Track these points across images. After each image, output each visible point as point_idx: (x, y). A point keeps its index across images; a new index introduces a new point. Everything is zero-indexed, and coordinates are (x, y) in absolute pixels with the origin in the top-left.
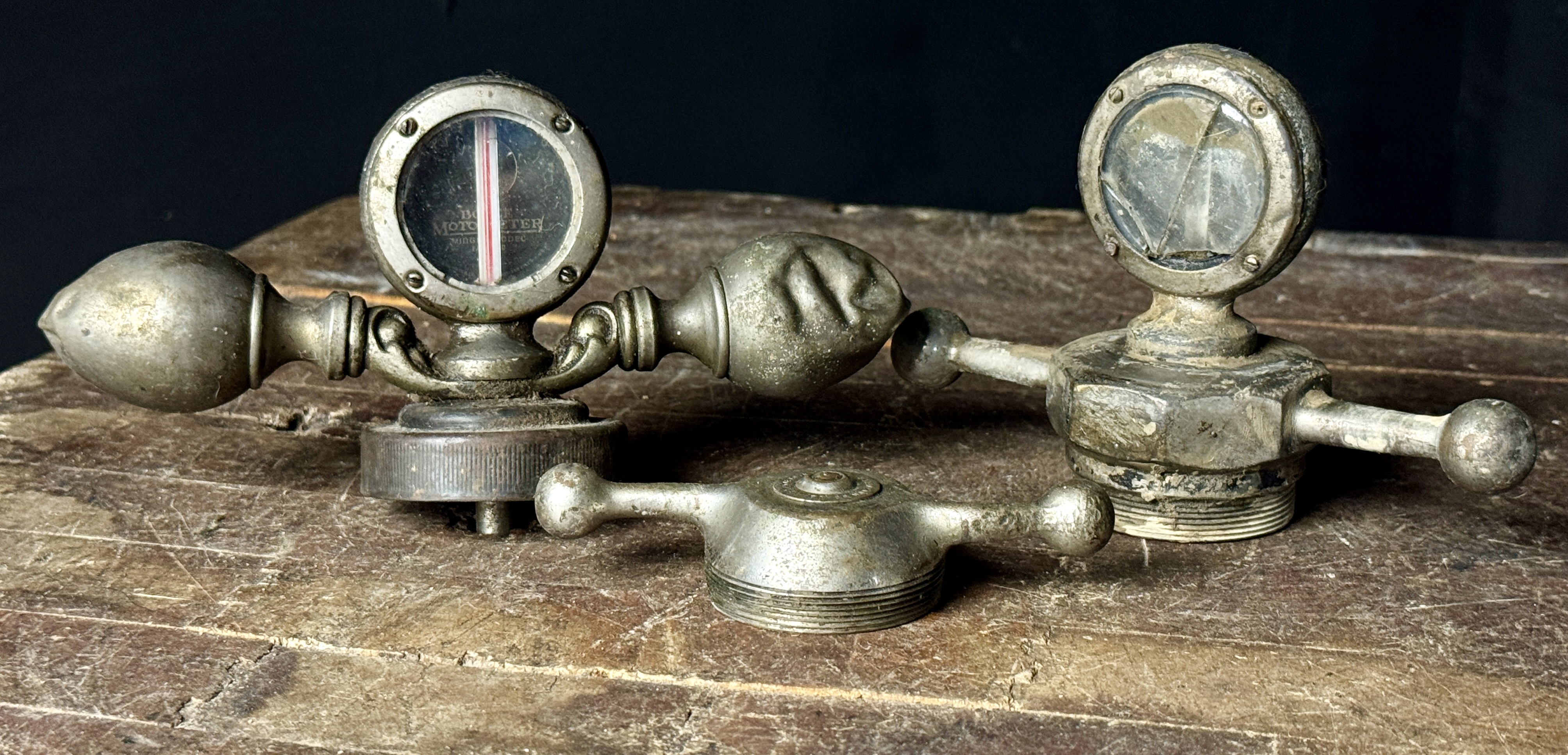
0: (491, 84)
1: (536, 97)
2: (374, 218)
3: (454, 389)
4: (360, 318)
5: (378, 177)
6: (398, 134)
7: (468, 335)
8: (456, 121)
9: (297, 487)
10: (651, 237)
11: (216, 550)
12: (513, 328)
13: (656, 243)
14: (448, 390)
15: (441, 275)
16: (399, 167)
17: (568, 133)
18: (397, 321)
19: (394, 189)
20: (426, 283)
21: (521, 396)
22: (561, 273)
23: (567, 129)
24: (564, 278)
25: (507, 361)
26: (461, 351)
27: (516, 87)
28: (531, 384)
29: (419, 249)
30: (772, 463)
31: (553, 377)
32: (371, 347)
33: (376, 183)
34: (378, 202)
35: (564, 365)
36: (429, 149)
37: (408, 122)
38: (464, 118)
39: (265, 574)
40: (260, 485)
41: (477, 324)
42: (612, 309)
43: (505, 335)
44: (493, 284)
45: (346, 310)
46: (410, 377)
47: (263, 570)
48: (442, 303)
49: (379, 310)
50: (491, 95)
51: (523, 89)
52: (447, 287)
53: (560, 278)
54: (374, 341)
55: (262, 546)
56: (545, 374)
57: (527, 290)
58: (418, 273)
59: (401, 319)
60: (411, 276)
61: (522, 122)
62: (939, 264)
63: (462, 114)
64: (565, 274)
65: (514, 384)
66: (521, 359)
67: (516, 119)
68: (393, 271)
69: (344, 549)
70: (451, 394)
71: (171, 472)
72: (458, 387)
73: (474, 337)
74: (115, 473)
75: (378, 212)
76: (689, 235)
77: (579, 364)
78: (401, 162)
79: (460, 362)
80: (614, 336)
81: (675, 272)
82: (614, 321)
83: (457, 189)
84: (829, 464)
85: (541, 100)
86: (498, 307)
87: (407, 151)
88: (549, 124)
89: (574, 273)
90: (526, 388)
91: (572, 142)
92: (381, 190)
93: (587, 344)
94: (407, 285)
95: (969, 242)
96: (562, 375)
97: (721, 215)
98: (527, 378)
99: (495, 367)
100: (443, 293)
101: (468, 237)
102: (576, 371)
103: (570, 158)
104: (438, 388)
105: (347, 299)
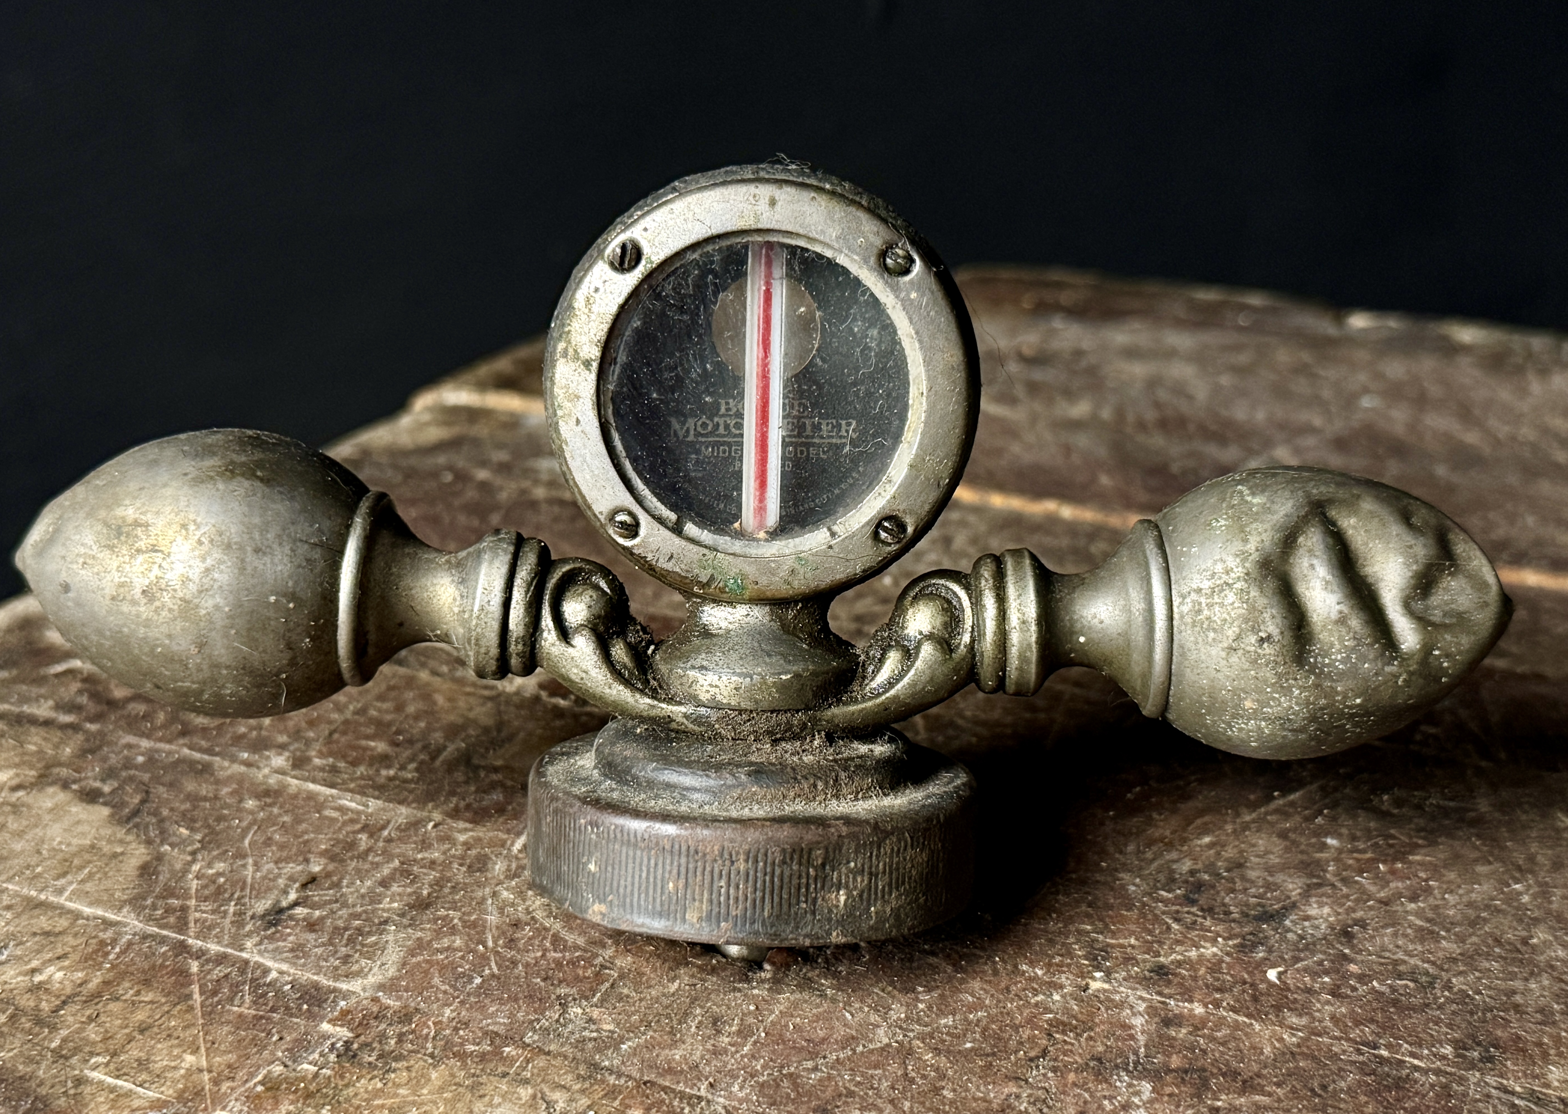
0: (777, 182)
1: (852, 209)
2: (560, 413)
3: (680, 719)
4: (529, 585)
5: (569, 342)
6: (606, 268)
7: (713, 620)
8: (709, 248)
9: (455, 814)
10: (1078, 353)
11: (270, 963)
12: (791, 614)
13: (1084, 363)
14: (670, 719)
15: (673, 516)
16: (606, 327)
17: (907, 278)
18: (597, 587)
19: (595, 365)
20: (642, 531)
21: (795, 737)
22: (879, 525)
23: (907, 271)
24: (883, 535)
25: (770, 680)
26: (698, 651)
27: (820, 190)
28: (815, 721)
29: (635, 469)
30: (1229, 828)
31: (852, 708)
32: (545, 634)
33: (565, 354)
34: (567, 387)
35: (874, 685)
36: (658, 297)
37: (624, 247)
38: (725, 243)
39: (325, 1037)
40: (400, 803)
41: (730, 603)
42: (967, 588)
43: (776, 625)
44: (762, 535)
45: (504, 570)
46: (607, 691)
47: (325, 1027)
48: (669, 566)
49: (566, 568)
50: (773, 202)
51: (833, 193)
52: (677, 540)
53: (876, 535)
54: (551, 624)
55: (346, 959)
56: (839, 701)
57: (816, 555)
58: (630, 513)
59: (603, 584)
60: (622, 517)
61: (829, 254)
62: (1493, 422)
63: (720, 237)
64: (886, 530)
65: (783, 718)
66: (797, 676)
67: (818, 249)
68: (590, 508)
69: (478, 980)
70: (674, 725)
71: (279, 761)
72: (686, 716)
73: (724, 624)
74: (197, 756)
75: (567, 404)
76: (1132, 353)
77: (899, 686)
78: (609, 319)
79: (691, 673)
80: (966, 638)
81: (1106, 414)
82: (968, 612)
83: (705, 369)
84: (1330, 841)
85: (863, 216)
86: (763, 581)
87: (621, 300)
88: (873, 260)
89: (902, 527)
90: (804, 727)
91: (913, 295)
92: (573, 365)
93: (918, 648)
94: (611, 531)
95: (1536, 387)
96: (870, 704)
97: (1180, 324)
98: (807, 708)
99: (749, 690)
100: (670, 550)
101: (729, 445)
102: (895, 699)
103: (906, 322)
104: (653, 713)
105: (511, 549)
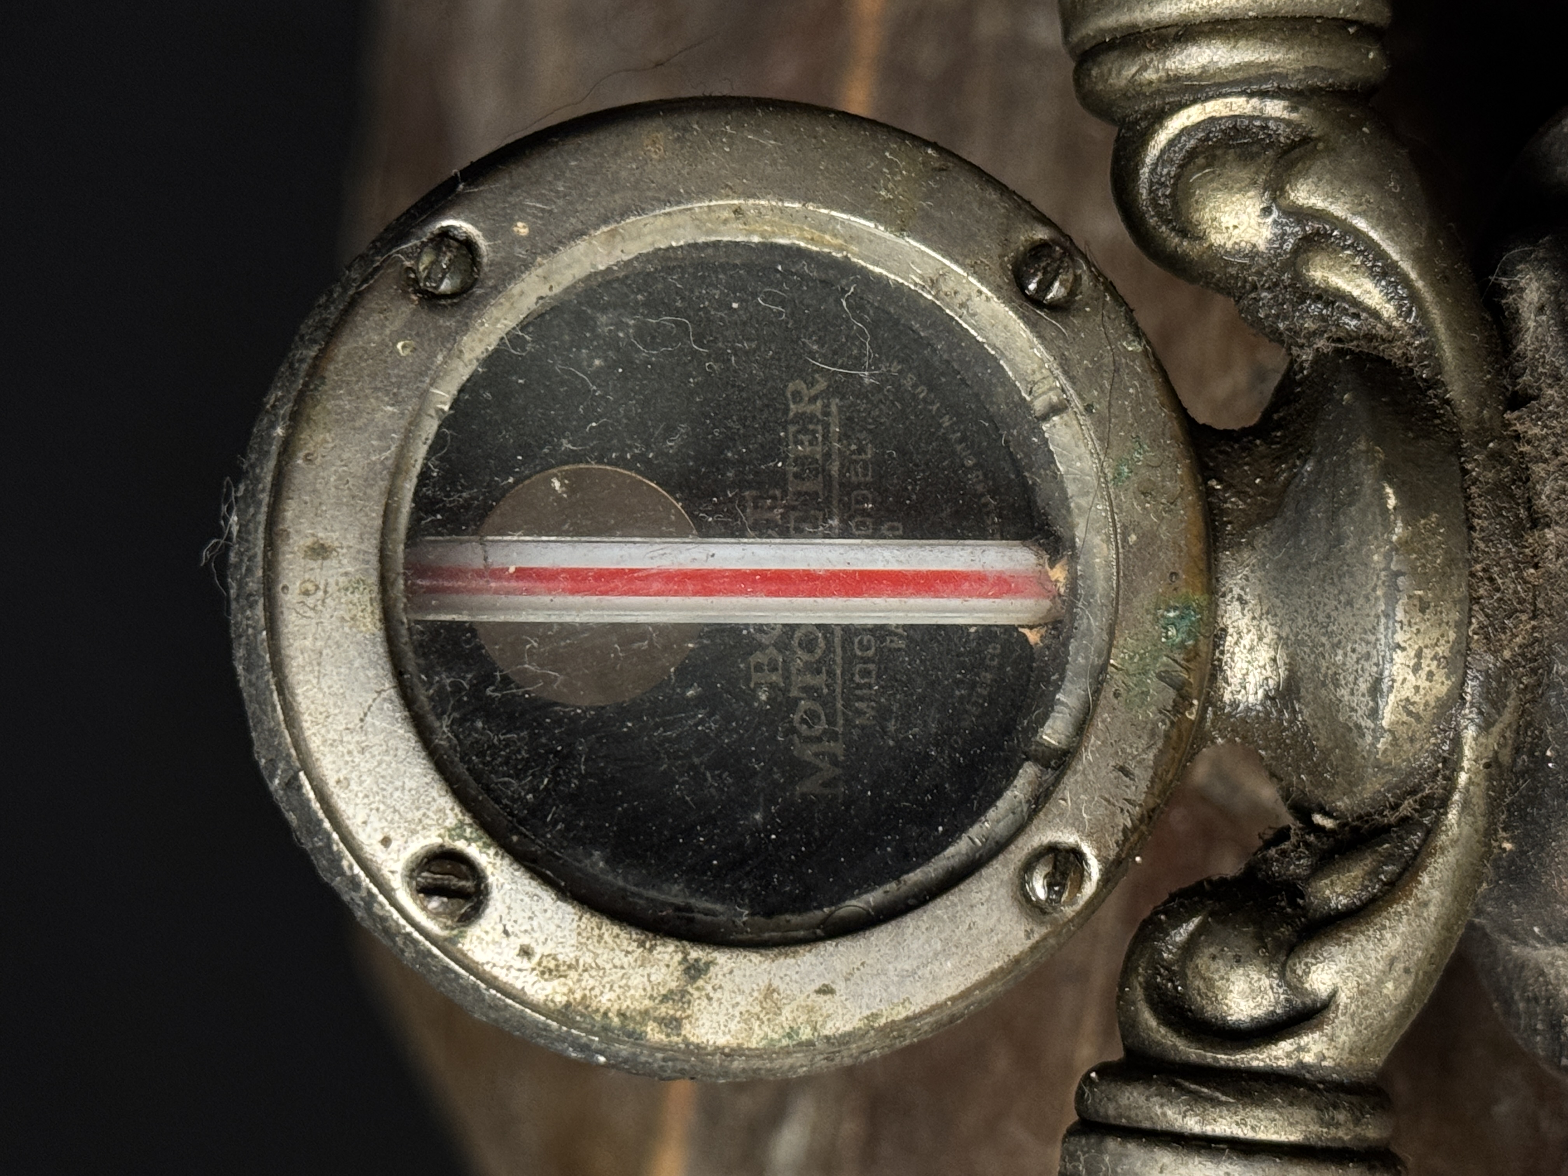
0: (271, 545)
1: (331, 371)
2: (806, 1034)
3: (1492, 741)
4: (1197, 1098)
5: (645, 1013)
6: (475, 931)
7: (1254, 679)
8: (423, 696)
12: (1234, 503)
14: (1492, 765)
15: (1028, 772)
16: (610, 930)
17: (483, 243)
18: (1190, 948)
19: (695, 953)
20: (1069, 838)
21: (1523, 477)
22: (1036, 301)
23: (469, 245)
24: (1056, 291)
25: (1399, 530)
26: (1331, 708)
27: (288, 448)
28: (1482, 434)
29: (927, 856)
31: (1448, 351)
32: (1308, 1058)
33: (672, 1024)
34: (747, 1018)
35: (1388, 310)
36: (537, 811)
37: (426, 891)
38: (411, 662)
41: (1218, 637)
42: (1160, 116)
43: (1264, 536)
44: (1059, 574)
45: (1165, 1157)
46: (1433, 911)
48: (1143, 777)
49: (1148, 1019)
50: (320, 551)
51: (296, 419)
52: (1087, 756)
53: (1057, 308)
54: (1286, 1045)
56: (1433, 383)
57: (1105, 440)
58: (1028, 867)
59: (1182, 933)
60: (1039, 888)
61: (430, 427)
63: (399, 673)
64: (1045, 286)
65: (1480, 505)
66: (1388, 473)
67: (420, 452)
68: (1017, 961)
70: (1505, 757)
72: (1485, 727)
73: (1264, 654)
75: (787, 1016)
77: (1393, 253)
78: (589, 921)
79: (1388, 716)
80: (1275, 108)
82: (1216, 108)
83: (699, 702)
85: (344, 349)
86: (1167, 558)
87: (547, 898)
88: (448, 323)
89: (1038, 250)
90: (1496, 457)
91: (522, 229)
92: (699, 1005)
93: (1300, 215)
94: (1069, 911)
96: (1436, 314)
98: (1456, 450)
99: (1422, 581)
100: (1107, 773)
101: (849, 660)
102: (1420, 259)
103: (580, 247)
104: (1479, 804)
105: (1112, 1144)
